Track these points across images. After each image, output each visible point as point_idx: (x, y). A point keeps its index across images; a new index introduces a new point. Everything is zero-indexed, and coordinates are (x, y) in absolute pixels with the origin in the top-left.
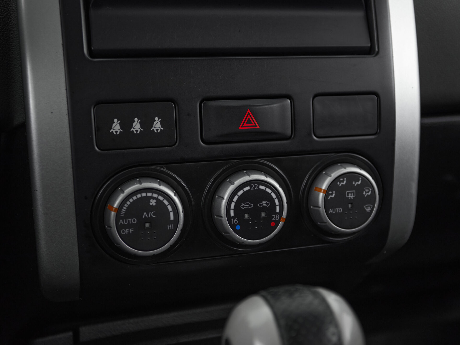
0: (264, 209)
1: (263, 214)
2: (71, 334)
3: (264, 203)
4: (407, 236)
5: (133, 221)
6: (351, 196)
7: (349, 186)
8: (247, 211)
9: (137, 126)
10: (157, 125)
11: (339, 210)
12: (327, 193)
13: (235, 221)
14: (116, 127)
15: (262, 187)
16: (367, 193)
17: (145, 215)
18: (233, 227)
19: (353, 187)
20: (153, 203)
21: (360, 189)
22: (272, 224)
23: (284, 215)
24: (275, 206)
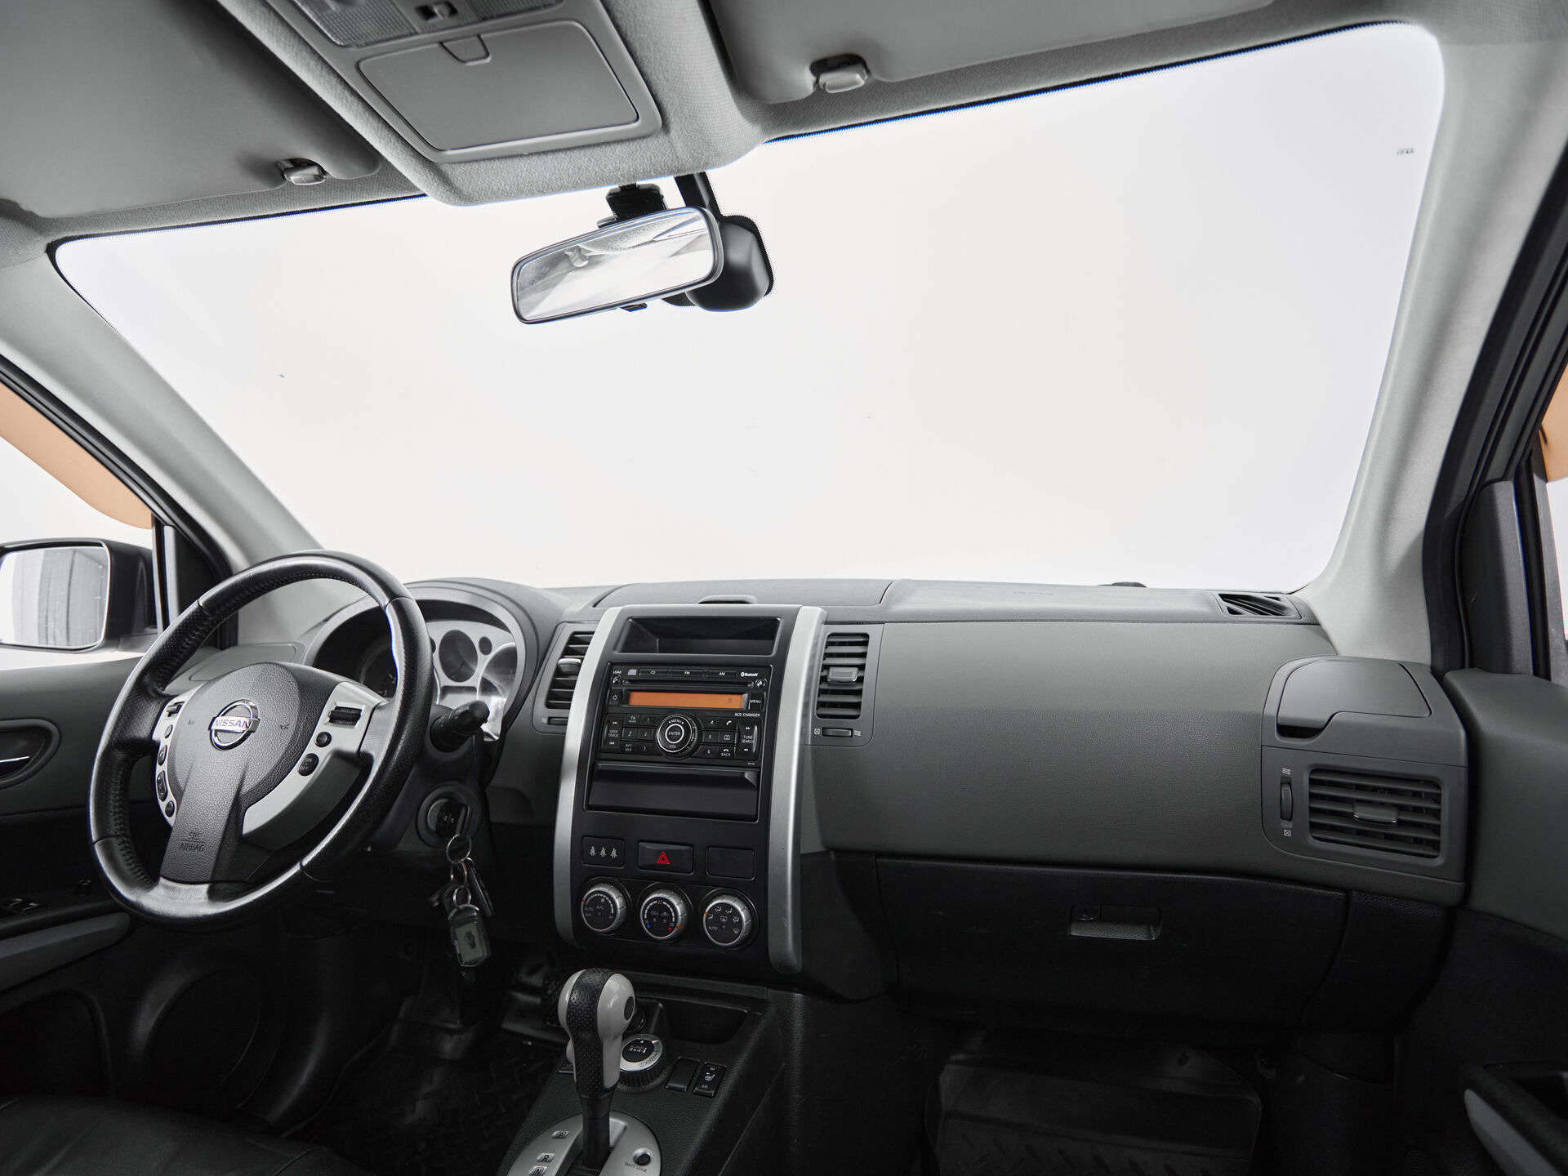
0: (665, 917)
1: (665, 921)
3: (665, 914)
5: (592, 909)
6: (724, 920)
7: (723, 913)
8: (654, 916)
9: (603, 853)
10: (614, 854)
11: (716, 928)
13: (647, 922)
14: (593, 852)
15: (664, 903)
16: (736, 920)
17: (599, 907)
18: (646, 925)
19: (726, 915)
20: (603, 900)
21: (730, 917)
22: (670, 929)
23: (679, 924)
24: (672, 917)
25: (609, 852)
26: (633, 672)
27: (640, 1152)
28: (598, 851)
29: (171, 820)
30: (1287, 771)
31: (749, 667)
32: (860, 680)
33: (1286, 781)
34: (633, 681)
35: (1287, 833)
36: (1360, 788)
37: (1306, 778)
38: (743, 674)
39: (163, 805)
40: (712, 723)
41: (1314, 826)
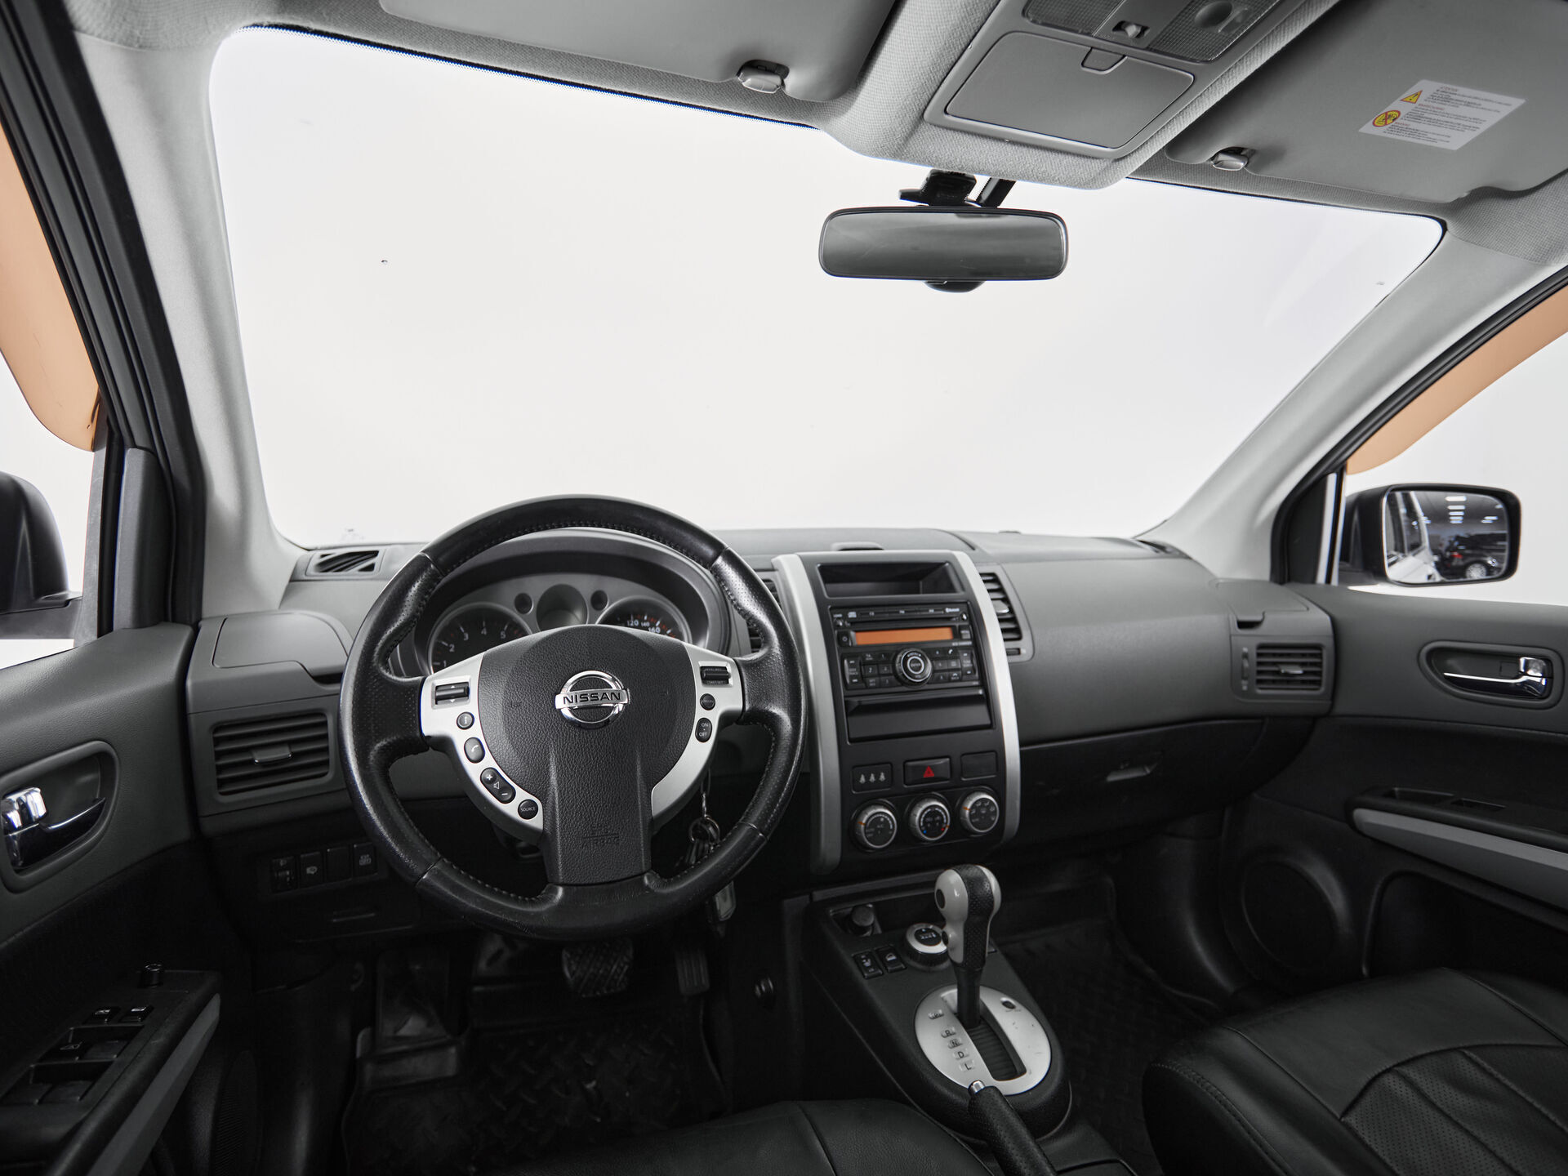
0: (938, 821)
1: (937, 824)
2: (808, 896)
3: (938, 818)
4: (1015, 833)
5: (873, 830)
6: (984, 812)
8: (929, 822)
9: (872, 778)
10: (882, 777)
11: (977, 820)
12: (971, 810)
13: (923, 828)
14: (863, 779)
15: (937, 809)
16: (992, 809)
17: (878, 827)
18: (922, 831)
19: (984, 807)
20: (882, 820)
21: (988, 807)
22: (942, 829)
23: (948, 824)
24: (944, 819)
25: (877, 777)
26: (852, 615)
27: (1004, 999)
28: (867, 778)
29: (537, 822)
30: (1245, 650)
31: (952, 604)
32: (1011, 610)
33: (1245, 656)
34: (853, 622)
35: (1245, 688)
36: (1274, 655)
37: (1255, 655)
38: (948, 610)
39: (511, 809)
40: (937, 653)
41: (1259, 682)
